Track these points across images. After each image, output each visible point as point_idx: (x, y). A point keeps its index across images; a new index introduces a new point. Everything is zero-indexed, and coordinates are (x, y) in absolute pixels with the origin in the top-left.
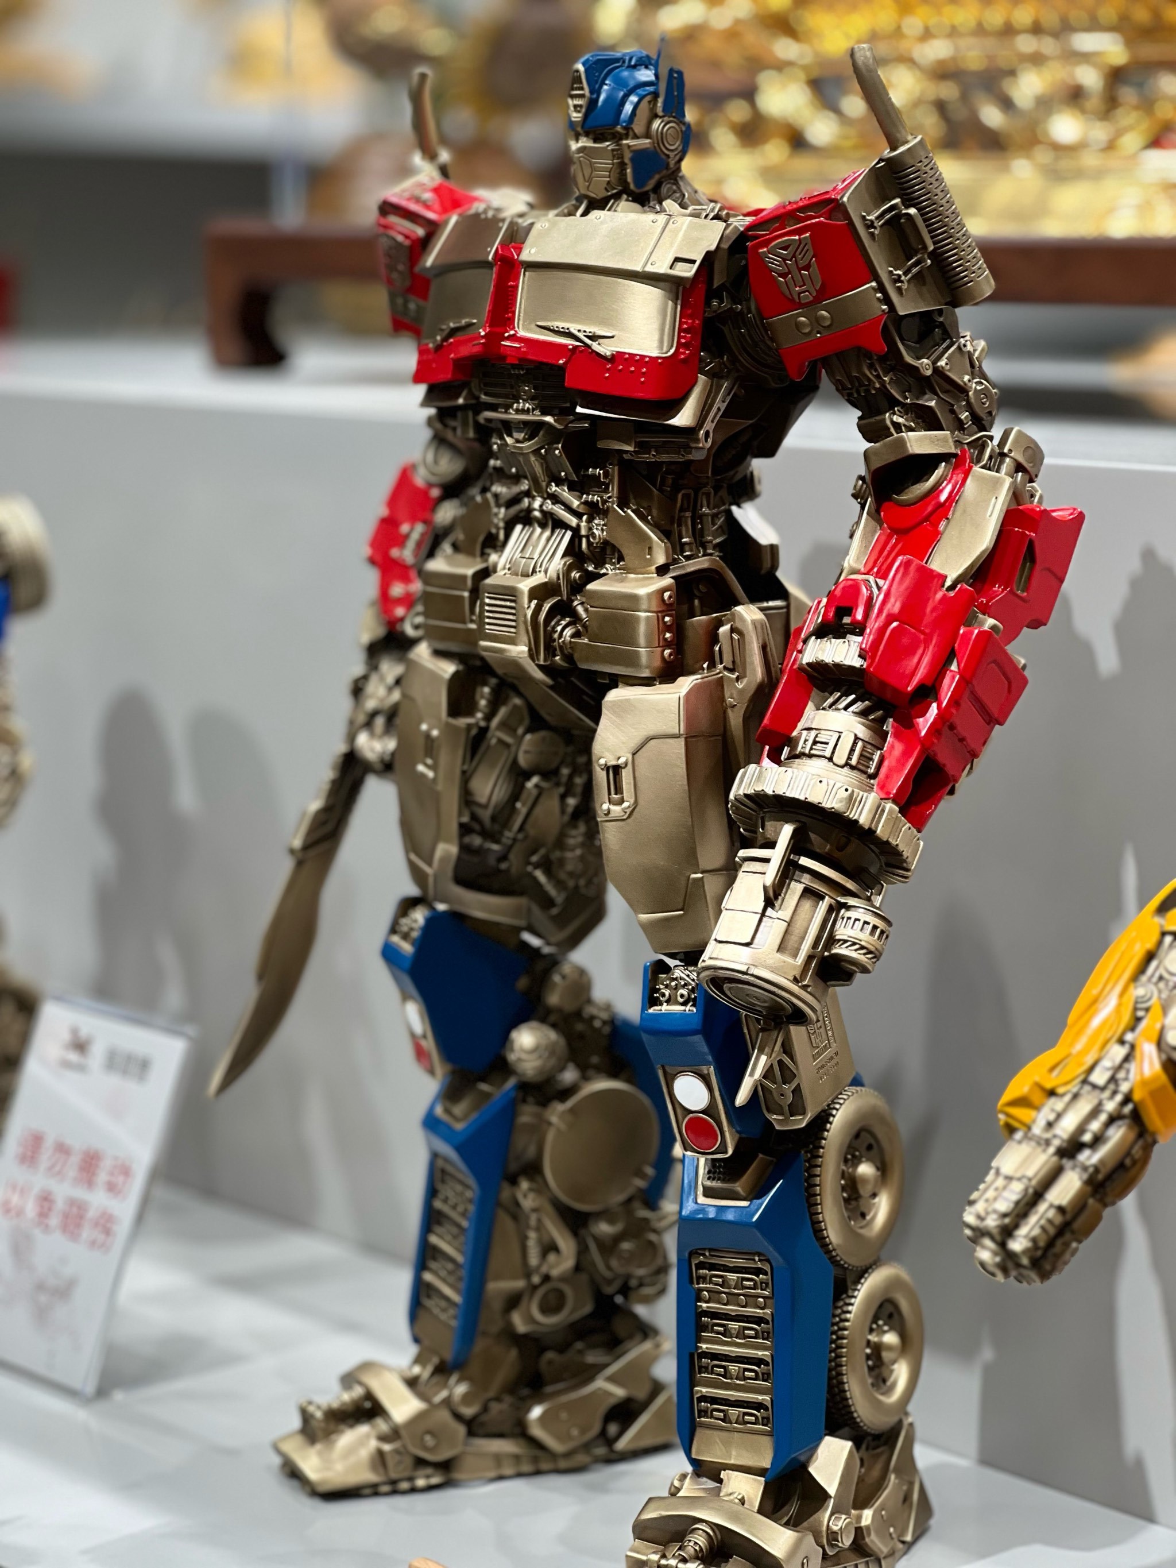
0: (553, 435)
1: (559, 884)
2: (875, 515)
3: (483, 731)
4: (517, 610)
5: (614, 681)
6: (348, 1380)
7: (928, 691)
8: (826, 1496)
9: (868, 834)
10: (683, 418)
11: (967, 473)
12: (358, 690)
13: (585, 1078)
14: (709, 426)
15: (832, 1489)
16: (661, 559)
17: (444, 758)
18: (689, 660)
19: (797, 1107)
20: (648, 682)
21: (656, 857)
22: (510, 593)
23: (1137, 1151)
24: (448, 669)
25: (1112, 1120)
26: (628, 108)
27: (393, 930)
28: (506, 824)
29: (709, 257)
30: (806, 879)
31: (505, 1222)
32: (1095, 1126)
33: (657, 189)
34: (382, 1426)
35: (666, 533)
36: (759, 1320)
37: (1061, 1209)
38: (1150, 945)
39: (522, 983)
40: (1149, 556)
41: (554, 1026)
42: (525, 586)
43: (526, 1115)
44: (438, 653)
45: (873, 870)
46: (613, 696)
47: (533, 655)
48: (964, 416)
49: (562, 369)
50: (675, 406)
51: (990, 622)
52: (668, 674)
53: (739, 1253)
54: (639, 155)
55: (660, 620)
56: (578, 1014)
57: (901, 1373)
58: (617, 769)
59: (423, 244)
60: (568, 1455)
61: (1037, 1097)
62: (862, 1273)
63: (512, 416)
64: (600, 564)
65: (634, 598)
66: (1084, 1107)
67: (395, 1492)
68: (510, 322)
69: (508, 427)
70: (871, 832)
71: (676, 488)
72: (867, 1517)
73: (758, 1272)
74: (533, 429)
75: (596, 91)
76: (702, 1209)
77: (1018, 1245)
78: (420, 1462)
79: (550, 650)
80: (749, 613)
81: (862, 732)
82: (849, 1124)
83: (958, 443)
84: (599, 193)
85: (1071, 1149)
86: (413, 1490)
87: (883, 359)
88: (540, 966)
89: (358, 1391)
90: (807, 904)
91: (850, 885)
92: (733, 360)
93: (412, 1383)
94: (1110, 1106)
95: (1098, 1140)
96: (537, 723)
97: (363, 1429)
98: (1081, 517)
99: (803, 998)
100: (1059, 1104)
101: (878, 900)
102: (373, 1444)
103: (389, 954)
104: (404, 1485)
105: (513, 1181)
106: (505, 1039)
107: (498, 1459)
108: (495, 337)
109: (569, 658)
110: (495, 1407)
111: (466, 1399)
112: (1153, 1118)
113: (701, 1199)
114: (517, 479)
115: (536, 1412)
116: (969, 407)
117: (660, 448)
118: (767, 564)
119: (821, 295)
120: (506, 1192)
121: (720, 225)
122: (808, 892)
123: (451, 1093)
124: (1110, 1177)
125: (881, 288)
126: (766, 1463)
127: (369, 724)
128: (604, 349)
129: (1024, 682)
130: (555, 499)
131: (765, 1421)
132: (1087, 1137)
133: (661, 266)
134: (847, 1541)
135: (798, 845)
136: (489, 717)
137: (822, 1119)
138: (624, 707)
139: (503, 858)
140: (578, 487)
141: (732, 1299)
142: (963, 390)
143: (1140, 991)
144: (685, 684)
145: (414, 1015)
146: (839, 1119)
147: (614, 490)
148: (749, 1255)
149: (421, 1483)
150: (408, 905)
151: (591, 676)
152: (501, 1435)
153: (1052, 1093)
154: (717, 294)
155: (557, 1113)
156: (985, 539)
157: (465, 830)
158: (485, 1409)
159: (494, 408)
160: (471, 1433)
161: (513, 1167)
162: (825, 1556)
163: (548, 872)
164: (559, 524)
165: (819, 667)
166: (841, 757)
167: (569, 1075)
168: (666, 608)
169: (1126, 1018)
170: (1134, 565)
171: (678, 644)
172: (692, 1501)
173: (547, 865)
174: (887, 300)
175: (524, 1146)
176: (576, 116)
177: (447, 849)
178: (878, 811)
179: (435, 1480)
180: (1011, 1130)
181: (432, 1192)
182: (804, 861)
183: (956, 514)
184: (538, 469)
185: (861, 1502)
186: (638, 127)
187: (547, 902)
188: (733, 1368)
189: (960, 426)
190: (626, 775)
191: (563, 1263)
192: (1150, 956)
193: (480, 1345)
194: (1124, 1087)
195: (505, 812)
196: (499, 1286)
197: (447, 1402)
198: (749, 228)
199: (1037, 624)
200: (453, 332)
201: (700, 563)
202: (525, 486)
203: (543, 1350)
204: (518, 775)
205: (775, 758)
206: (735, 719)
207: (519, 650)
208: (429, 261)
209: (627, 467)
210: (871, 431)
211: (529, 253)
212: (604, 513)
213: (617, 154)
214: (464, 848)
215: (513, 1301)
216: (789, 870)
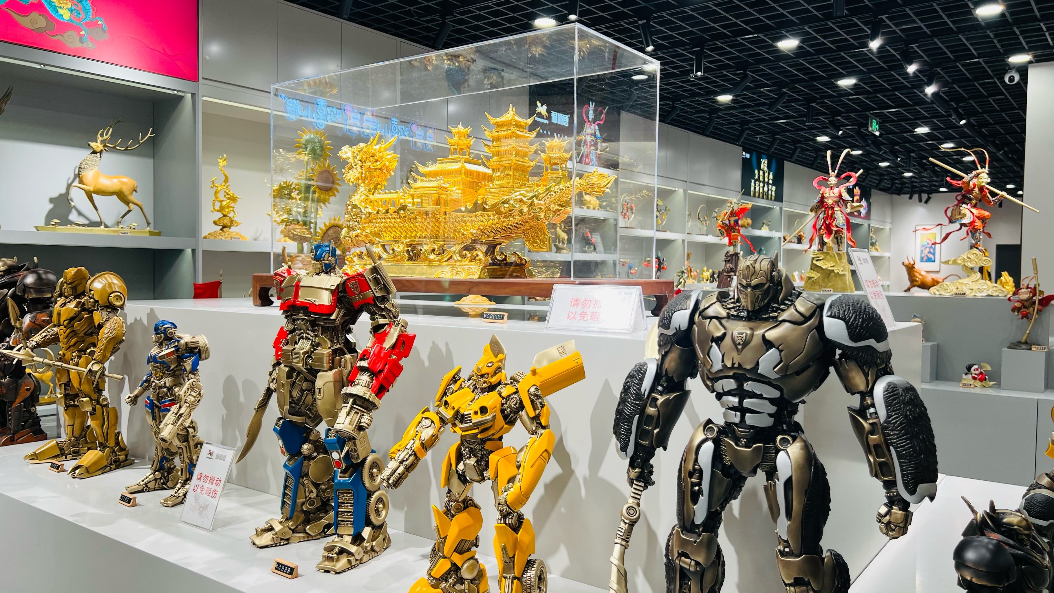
0: (307, 321)
1: (312, 413)
2: (374, 336)
3: (294, 382)
4: (300, 357)
5: (320, 371)
6: (267, 523)
7: (381, 371)
8: (364, 539)
9: (368, 400)
10: (333, 317)
11: (391, 327)
12: (270, 374)
13: (318, 455)
14: (339, 318)
15: (366, 537)
16: (329, 346)
17: (286, 387)
18: (335, 366)
19: (358, 458)
20: (326, 371)
21: (328, 407)
22: (298, 353)
23: (415, 462)
24: (287, 369)
25: (410, 455)
26: (324, 255)
27: (276, 425)
28: (300, 401)
29: (338, 286)
30: (355, 410)
31: (301, 486)
32: (407, 457)
33: (330, 271)
34: (273, 532)
35: (331, 341)
36: (351, 503)
37: (399, 474)
38: (420, 420)
39: (305, 435)
40: (433, 343)
41: (311, 444)
42: (301, 352)
43: (305, 463)
44: (285, 366)
45: (371, 408)
46: (319, 374)
47: (303, 366)
48: (391, 316)
49: (308, 308)
50: (331, 315)
51: (395, 357)
52: (331, 369)
53: (347, 489)
54: (326, 264)
55: (329, 358)
56: (317, 441)
57: (384, 513)
58: (320, 389)
59: (283, 281)
60: (314, 536)
61: (396, 452)
62: (374, 492)
63: (299, 317)
64: (317, 347)
65: (323, 354)
66: (405, 452)
67: (276, 546)
68: (298, 298)
69: (298, 319)
70: (369, 400)
71: (333, 331)
72: (374, 543)
73: (351, 493)
74: (303, 319)
75: (317, 252)
76: (340, 480)
77: (390, 482)
78: (282, 539)
79: (306, 365)
80: (348, 356)
81: (369, 380)
82: (370, 462)
83: (390, 321)
84: (318, 272)
85: (402, 462)
86: (280, 545)
87: (374, 305)
88: (309, 431)
89: (269, 525)
90: (355, 415)
91: (365, 411)
92: (344, 305)
93: (281, 523)
94: (410, 453)
95: (407, 459)
96: (306, 380)
97: (269, 533)
98: (415, 336)
99: (355, 435)
100: (400, 453)
101: (371, 414)
102: (272, 536)
103: (275, 430)
104: (278, 544)
105: (303, 478)
106: (301, 447)
107: (299, 537)
108: (294, 301)
109: (311, 366)
110: (299, 527)
111: (292, 525)
112: (419, 455)
113: (339, 479)
114: (301, 330)
115: (308, 527)
116: (393, 314)
117: (329, 323)
118: (353, 346)
119: (360, 292)
120: (301, 480)
121: (340, 279)
122: (356, 412)
123: (289, 460)
124: (410, 467)
125: (372, 291)
126: (352, 533)
127: (272, 382)
128: (317, 303)
129: (402, 369)
130: (308, 334)
131: (352, 524)
132: (405, 459)
133: (328, 287)
134: (369, 548)
135: (354, 403)
136: (296, 379)
137: (364, 460)
138: (321, 375)
139: (300, 408)
140: (313, 331)
141: (346, 499)
142: (391, 311)
143: (417, 429)
144: (334, 371)
145: (280, 442)
146: (369, 460)
147: (320, 332)
148: (349, 490)
149: (282, 544)
150: (280, 419)
151: (315, 370)
152: (300, 533)
153: (399, 451)
154: (340, 292)
155: (312, 462)
156: (394, 340)
157: (290, 403)
158: (297, 527)
159: (295, 315)
160: (293, 532)
161: (303, 474)
162: (364, 552)
163: (310, 411)
164: (309, 339)
165: (360, 367)
166: (363, 385)
167: (315, 454)
168: (330, 356)
169: (414, 435)
170: (431, 345)
171: (333, 363)
172: (336, 542)
173: (309, 410)
174: (374, 293)
175: (305, 470)
176: (313, 257)
177: (287, 407)
178: (370, 395)
179: (285, 543)
180: (391, 459)
181: (286, 481)
182: (355, 406)
183: (389, 335)
184: (304, 328)
185: (373, 540)
186: (326, 259)
187: (310, 418)
188: (346, 514)
189: (391, 318)
190: (321, 390)
191: (314, 495)
192: (420, 422)
193: (295, 513)
194: (413, 449)
195: (299, 399)
196: (300, 501)
197: (288, 526)
198: (347, 279)
199: (406, 356)
200: (287, 300)
201: (338, 346)
202: (302, 331)
203: (310, 514)
204: (302, 391)
205: (351, 385)
206: (345, 378)
207: (300, 365)
208: (283, 285)
209: (322, 327)
210: (373, 319)
211: (301, 284)
212: (318, 336)
213: (321, 264)
214: (290, 406)
215: (303, 504)
216: (352, 408)
